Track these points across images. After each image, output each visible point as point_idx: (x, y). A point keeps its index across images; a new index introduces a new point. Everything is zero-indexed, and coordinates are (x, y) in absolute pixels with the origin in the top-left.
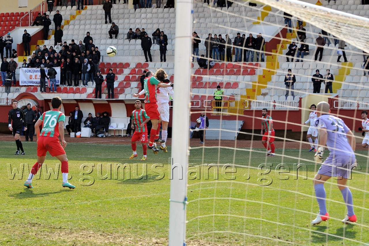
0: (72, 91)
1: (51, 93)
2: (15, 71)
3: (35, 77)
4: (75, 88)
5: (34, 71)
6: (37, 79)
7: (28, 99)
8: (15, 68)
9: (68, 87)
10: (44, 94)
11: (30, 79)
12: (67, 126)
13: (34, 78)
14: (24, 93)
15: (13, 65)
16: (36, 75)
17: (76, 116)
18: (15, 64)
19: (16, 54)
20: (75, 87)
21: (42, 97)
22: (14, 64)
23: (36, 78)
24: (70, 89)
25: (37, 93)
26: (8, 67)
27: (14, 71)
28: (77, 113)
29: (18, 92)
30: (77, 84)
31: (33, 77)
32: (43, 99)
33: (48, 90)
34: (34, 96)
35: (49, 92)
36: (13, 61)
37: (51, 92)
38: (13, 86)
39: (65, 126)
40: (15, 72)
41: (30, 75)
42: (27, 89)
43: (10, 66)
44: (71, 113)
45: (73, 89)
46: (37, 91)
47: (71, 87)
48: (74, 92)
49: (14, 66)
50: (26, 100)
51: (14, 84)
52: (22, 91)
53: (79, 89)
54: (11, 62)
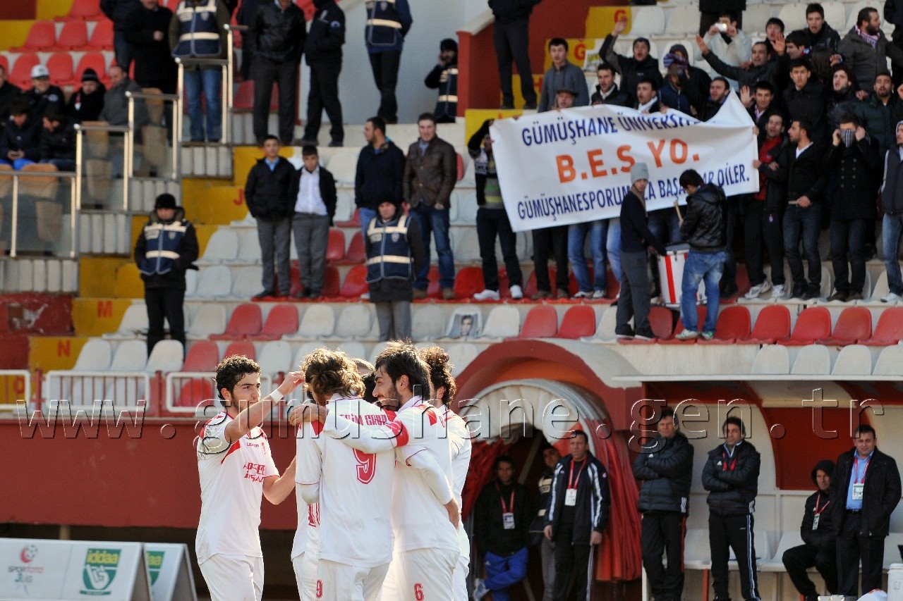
0: (820, 332)
1: (685, 341)
2: (447, 205)
3: (594, 164)
4: (836, 309)
5: (573, 126)
6: (604, 173)
7: (542, 383)
8: (445, 188)
9: (794, 306)
10: (641, 349)
11: (563, 179)
12: (791, 557)
13: (590, 174)
14: (508, 344)
15: (435, 162)
16: (591, 154)
17: (856, 494)
18: (447, 163)
19: (454, 71)
20: (836, 302)
21: (629, 369)
22: (441, 161)
23: (599, 169)
24: (805, 313)
25: (595, 340)
26: (406, 179)
27: (439, 206)
28: (860, 468)
29: (470, 339)
30: (850, 287)
31: (582, 165)
32: (635, 381)
33: (662, 324)
34: (576, 364)
35: (670, 339)
36: (436, 141)
37: (686, 333)
38: (439, 297)
39: (780, 554)
40: (445, 214)
41: (561, 158)
42: (531, 315)
43: (413, 175)
44: (820, 473)
45: (824, 315)
46: (592, 331)
47: (810, 303)
48: (836, 339)
49: (442, 174)
50: (523, 391)
51: (442, 288)
52: (494, 333)
53: (865, 315)
54: (424, 147)
